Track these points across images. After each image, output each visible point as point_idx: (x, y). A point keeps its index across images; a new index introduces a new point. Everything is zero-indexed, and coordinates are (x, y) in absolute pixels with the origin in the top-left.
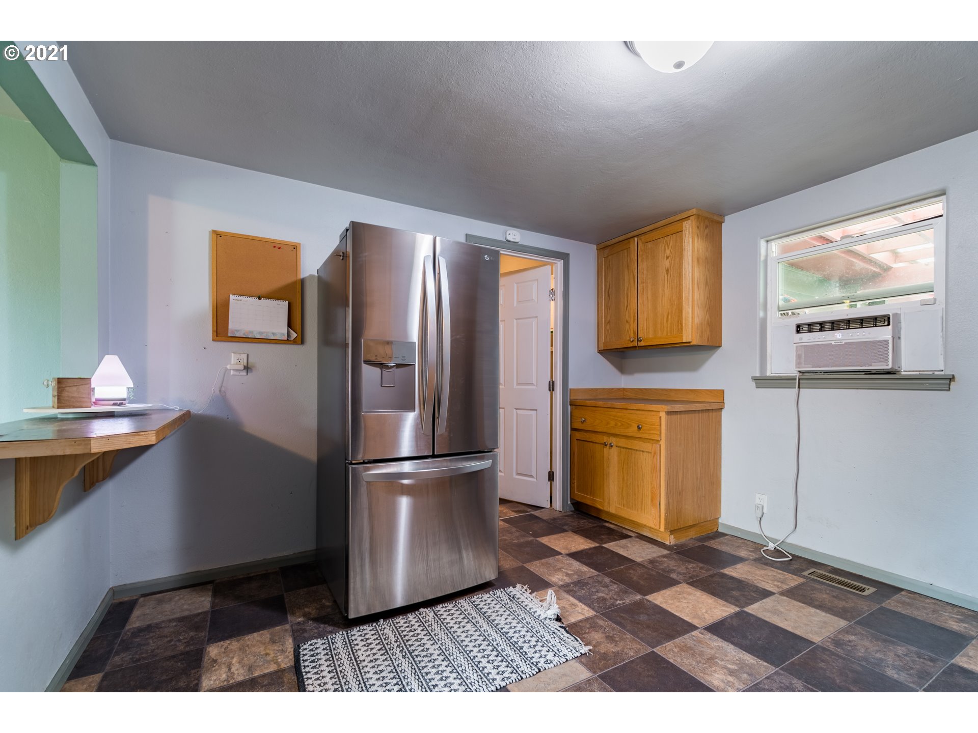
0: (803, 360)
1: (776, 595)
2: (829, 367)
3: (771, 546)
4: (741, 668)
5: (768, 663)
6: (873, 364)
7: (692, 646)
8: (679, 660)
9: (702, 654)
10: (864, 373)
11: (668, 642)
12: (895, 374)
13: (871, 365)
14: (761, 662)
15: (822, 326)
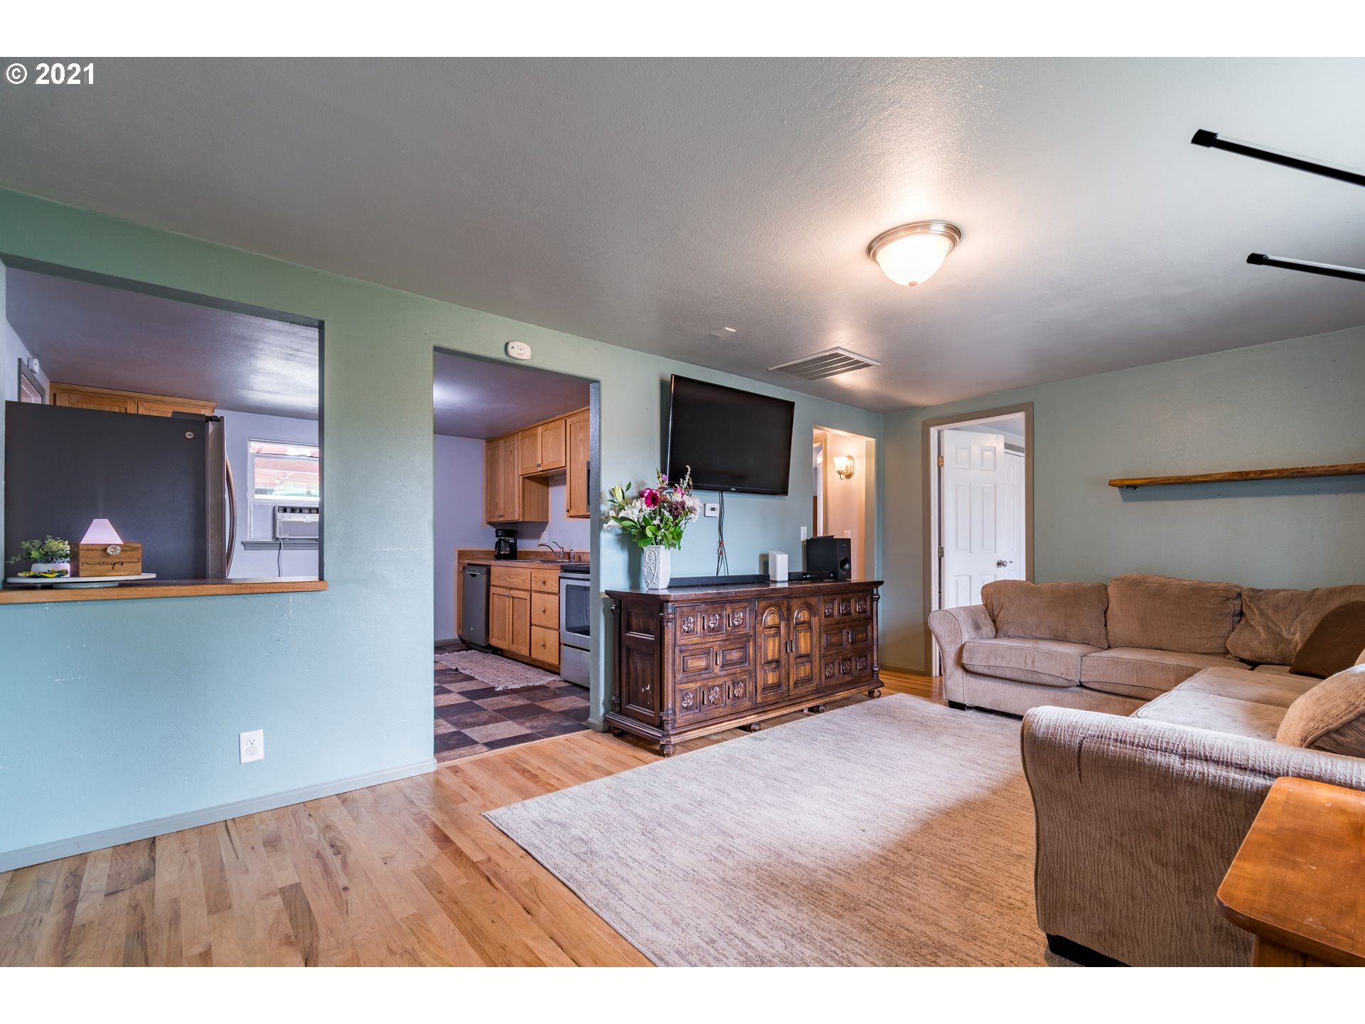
15: (293, 510)
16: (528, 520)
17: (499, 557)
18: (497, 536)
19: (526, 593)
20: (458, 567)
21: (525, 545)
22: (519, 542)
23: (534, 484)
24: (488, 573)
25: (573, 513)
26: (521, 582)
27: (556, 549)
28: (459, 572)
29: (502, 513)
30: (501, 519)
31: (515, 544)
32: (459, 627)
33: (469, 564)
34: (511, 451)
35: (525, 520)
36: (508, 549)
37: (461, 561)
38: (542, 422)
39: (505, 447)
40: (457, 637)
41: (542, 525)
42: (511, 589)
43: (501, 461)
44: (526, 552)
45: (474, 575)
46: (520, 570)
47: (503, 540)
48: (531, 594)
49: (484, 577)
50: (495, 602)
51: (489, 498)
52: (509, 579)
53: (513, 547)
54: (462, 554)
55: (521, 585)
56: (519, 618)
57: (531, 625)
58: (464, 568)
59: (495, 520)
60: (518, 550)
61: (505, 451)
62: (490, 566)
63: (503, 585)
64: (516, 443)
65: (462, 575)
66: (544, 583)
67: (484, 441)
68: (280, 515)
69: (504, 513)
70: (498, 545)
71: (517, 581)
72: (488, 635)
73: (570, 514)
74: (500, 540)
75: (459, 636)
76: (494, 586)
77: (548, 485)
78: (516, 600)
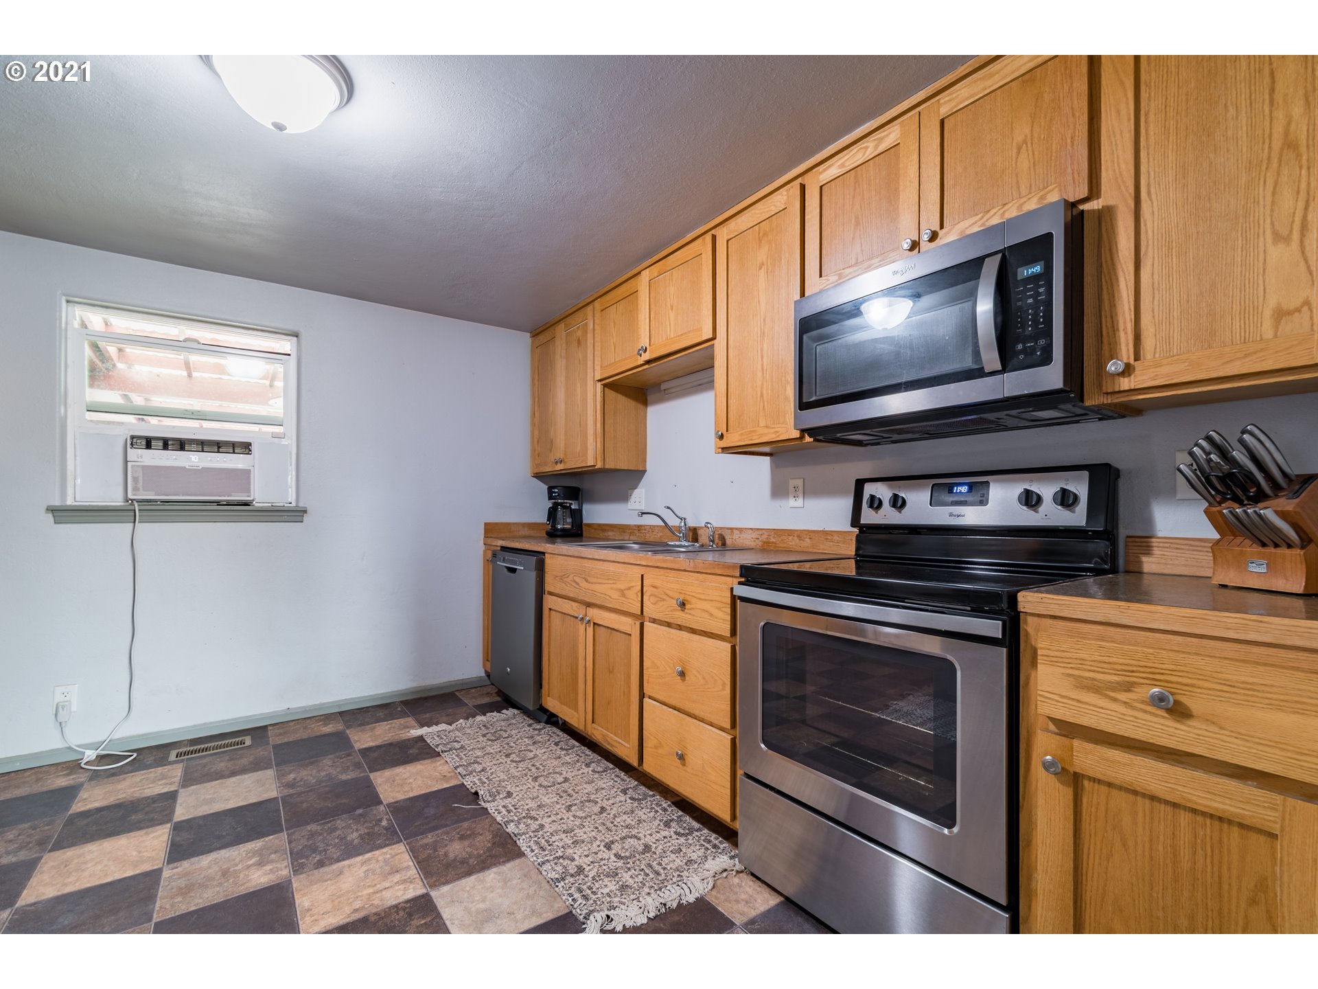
0: (140, 484)
1: (181, 790)
2: (179, 495)
3: (90, 755)
4: (261, 855)
5: (272, 835)
6: (233, 494)
7: (187, 882)
8: (200, 901)
9: (211, 879)
10: (216, 504)
11: (155, 903)
12: (249, 505)
13: (231, 496)
14: (267, 839)
15: (166, 444)
16: (612, 466)
17: (554, 535)
18: (550, 498)
19: (628, 620)
20: (484, 551)
21: (597, 513)
22: (587, 508)
23: (621, 399)
24: (541, 568)
25: (733, 439)
26: (615, 595)
27: (673, 522)
28: (486, 561)
29: (560, 455)
30: (560, 467)
31: (580, 511)
32: (486, 659)
33: (504, 548)
34: (579, 341)
35: (607, 466)
36: (569, 520)
37: (489, 541)
38: (650, 261)
39: (568, 335)
40: (483, 674)
41: (635, 475)
42: (589, 605)
43: (560, 363)
44: (599, 525)
45: (513, 570)
46: (612, 567)
47: (561, 504)
48: (642, 625)
49: (533, 575)
50: (554, 627)
51: (536, 433)
52: (584, 584)
53: (577, 515)
54: (491, 530)
55: (614, 599)
56: (611, 672)
57: (642, 696)
58: (494, 555)
59: (548, 469)
60: (585, 522)
61: (567, 343)
62: (544, 553)
63: (571, 595)
64: (591, 317)
65: (491, 566)
66: (683, 605)
67: (528, 335)
68: (133, 454)
69: (565, 454)
70: (552, 513)
71: (605, 591)
72: (541, 687)
73: (724, 444)
74: (555, 506)
75: (486, 672)
76: (551, 593)
77: (645, 403)
78: (600, 631)
